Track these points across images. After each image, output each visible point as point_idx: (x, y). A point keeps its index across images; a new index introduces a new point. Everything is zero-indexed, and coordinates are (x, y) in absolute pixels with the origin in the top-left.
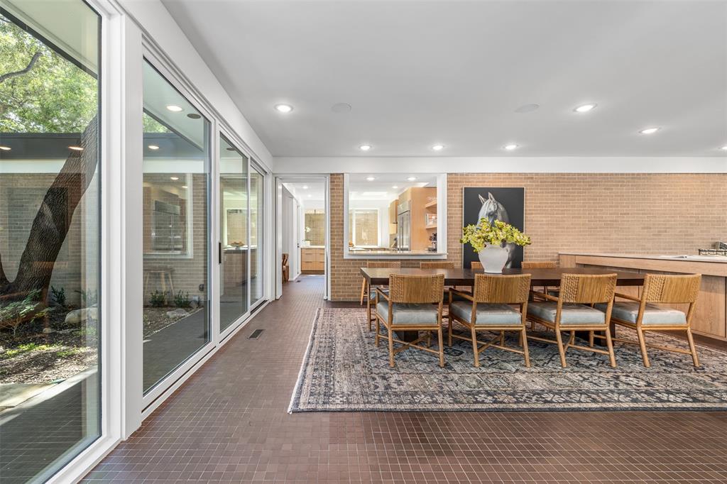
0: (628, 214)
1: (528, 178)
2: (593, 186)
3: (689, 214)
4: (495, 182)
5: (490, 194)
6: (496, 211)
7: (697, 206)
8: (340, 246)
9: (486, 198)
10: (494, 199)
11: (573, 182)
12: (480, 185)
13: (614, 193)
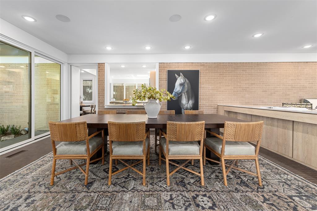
0: (255, 84)
1: (202, 65)
2: (236, 69)
3: (287, 84)
4: (185, 67)
5: (181, 73)
6: (184, 83)
7: (292, 80)
8: (103, 101)
9: (179, 76)
10: (183, 76)
11: (226, 67)
12: (177, 69)
13: (247, 73)
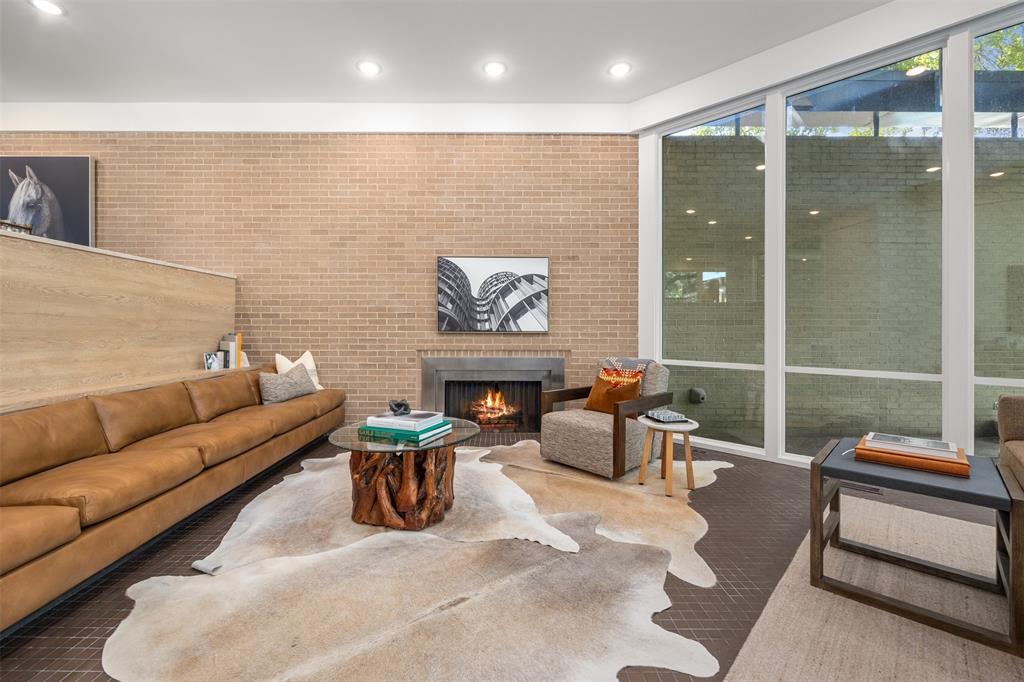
0: (288, 206)
1: (108, 142)
2: (223, 155)
3: (395, 207)
4: (49, 149)
5: (28, 169)
6: (39, 200)
7: (410, 193)
9: (23, 176)
10: (35, 178)
11: (188, 148)
13: (261, 168)
